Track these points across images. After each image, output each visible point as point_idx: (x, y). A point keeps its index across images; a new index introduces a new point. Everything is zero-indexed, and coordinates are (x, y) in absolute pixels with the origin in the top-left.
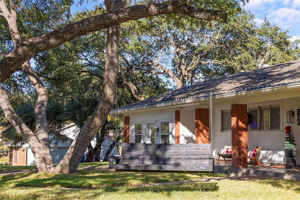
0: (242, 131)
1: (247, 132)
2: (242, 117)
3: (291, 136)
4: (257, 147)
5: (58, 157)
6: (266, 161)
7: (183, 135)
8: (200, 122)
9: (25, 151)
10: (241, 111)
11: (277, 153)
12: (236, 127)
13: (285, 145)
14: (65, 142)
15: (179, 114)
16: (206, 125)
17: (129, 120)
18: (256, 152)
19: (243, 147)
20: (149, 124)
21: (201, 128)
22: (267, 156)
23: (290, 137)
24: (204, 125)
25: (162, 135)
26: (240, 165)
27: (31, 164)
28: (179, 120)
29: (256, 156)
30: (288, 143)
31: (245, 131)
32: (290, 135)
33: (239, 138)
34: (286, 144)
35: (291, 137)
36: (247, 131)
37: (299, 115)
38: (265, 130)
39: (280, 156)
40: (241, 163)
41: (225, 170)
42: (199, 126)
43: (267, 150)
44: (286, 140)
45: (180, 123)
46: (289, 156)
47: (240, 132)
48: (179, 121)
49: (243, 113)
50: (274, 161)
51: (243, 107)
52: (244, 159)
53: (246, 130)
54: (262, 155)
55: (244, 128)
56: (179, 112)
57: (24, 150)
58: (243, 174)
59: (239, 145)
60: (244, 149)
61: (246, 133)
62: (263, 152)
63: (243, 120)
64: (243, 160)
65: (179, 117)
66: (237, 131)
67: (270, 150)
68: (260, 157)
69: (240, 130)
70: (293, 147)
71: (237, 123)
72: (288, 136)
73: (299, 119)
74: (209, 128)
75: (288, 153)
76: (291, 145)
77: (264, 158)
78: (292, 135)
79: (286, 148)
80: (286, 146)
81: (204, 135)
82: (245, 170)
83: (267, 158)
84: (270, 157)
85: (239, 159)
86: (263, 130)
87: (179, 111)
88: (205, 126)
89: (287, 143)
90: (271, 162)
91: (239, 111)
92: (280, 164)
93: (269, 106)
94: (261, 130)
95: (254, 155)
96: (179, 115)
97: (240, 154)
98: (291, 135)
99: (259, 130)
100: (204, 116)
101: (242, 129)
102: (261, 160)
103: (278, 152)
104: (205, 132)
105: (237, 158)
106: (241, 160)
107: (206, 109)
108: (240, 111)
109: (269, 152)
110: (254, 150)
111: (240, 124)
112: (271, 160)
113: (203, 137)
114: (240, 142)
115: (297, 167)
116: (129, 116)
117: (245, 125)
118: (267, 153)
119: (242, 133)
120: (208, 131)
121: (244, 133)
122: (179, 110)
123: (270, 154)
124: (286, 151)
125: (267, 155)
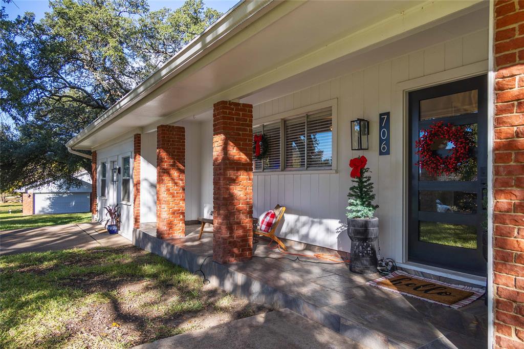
0: (238, 170)
1: (251, 173)
2: (239, 135)
3: (365, 184)
4: (278, 207)
5: (74, 203)
6: (295, 238)
7: (146, 180)
8: (164, 155)
9: (32, 197)
10: (237, 119)
11: (321, 223)
12: (224, 159)
13: (349, 208)
14: (78, 187)
15: (140, 140)
16: (177, 159)
17: (96, 157)
18: (275, 219)
19: (239, 211)
20: (114, 162)
21: (165, 165)
22: (297, 227)
23: (361, 187)
24: (173, 158)
25: (123, 180)
26: (233, 257)
27: (40, 212)
28: (140, 152)
29: (274, 228)
30: (358, 202)
31: (246, 170)
32: (361, 182)
33: (228, 189)
34: (351, 204)
35: (365, 187)
36: (251, 170)
37: (384, 127)
38: (296, 171)
39: (328, 230)
40: (236, 250)
41: (199, 265)
42: (162, 162)
43: (299, 212)
44: (350, 195)
45: (141, 157)
46: (358, 238)
47: (231, 174)
48: (140, 155)
49: (242, 125)
50: (314, 240)
51: (241, 110)
52: (243, 241)
53: (247, 167)
54: (288, 224)
55: (244, 164)
56: (140, 137)
57: (30, 196)
58: (236, 287)
59: (230, 207)
60: (242, 217)
61: (248, 175)
62: (290, 219)
63: (241, 143)
64: (241, 243)
65: (140, 146)
66: (225, 169)
67: (303, 215)
68: (284, 229)
69: (233, 169)
70: (370, 214)
71: (225, 149)
72: (356, 185)
73: (384, 140)
74: (184, 166)
75: (357, 232)
76: (365, 210)
77: (292, 231)
78: (369, 180)
79: (350, 216)
80: (352, 211)
81: (173, 179)
82: (240, 278)
83: (298, 232)
84: (304, 231)
85: (230, 242)
86: (290, 171)
87: (140, 135)
88: (174, 162)
89: (355, 202)
90: (306, 241)
91: (230, 118)
92: (329, 250)
93: (304, 116)
94: (287, 169)
95: (269, 225)
96: (140, 143)
97: (230, 229)
98: (366, 182)
99: (282, 170)
100: (173, 141)
101: (239, 166)
102: (286, 234)
103: (325, 221)
104: (175, 174)
105: (224, 239)
106: (234, 244)
107: (180, 128)
108: (234, 118)
109: (304, 219)
110: (270, 215)
111: (234, 152)
112: (306, 236)
113: (170, 184)
114: (231, 197)
115: (379, 268)
116: (95, 151)
117: (246, 154)
118: (298, 220)
119: (237, 177)
120: (182, 171)
121: (243, 176)
122: (139, 133)
123: (304, 224)
124: (351, 223)
125: (299, 224)
